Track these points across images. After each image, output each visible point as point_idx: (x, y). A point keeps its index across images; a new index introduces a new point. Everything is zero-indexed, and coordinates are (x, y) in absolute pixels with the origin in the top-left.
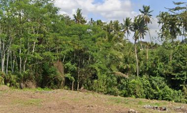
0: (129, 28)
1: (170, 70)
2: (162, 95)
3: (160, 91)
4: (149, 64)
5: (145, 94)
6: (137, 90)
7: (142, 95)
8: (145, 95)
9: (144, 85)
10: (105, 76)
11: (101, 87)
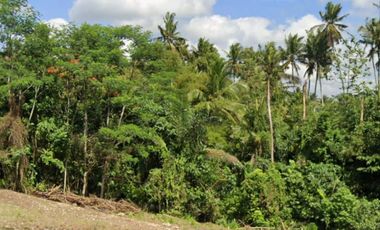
0: (296, 57)
1: (356, 147)
2: (330, 212)
3: (326, 201)
4: (307, 130)
5: (291, 206)
6: (270, 197)
7: (281, 209)
8: (290, 210)
9: (288, 184)
10: (182, 160)
11: (171, 187)
